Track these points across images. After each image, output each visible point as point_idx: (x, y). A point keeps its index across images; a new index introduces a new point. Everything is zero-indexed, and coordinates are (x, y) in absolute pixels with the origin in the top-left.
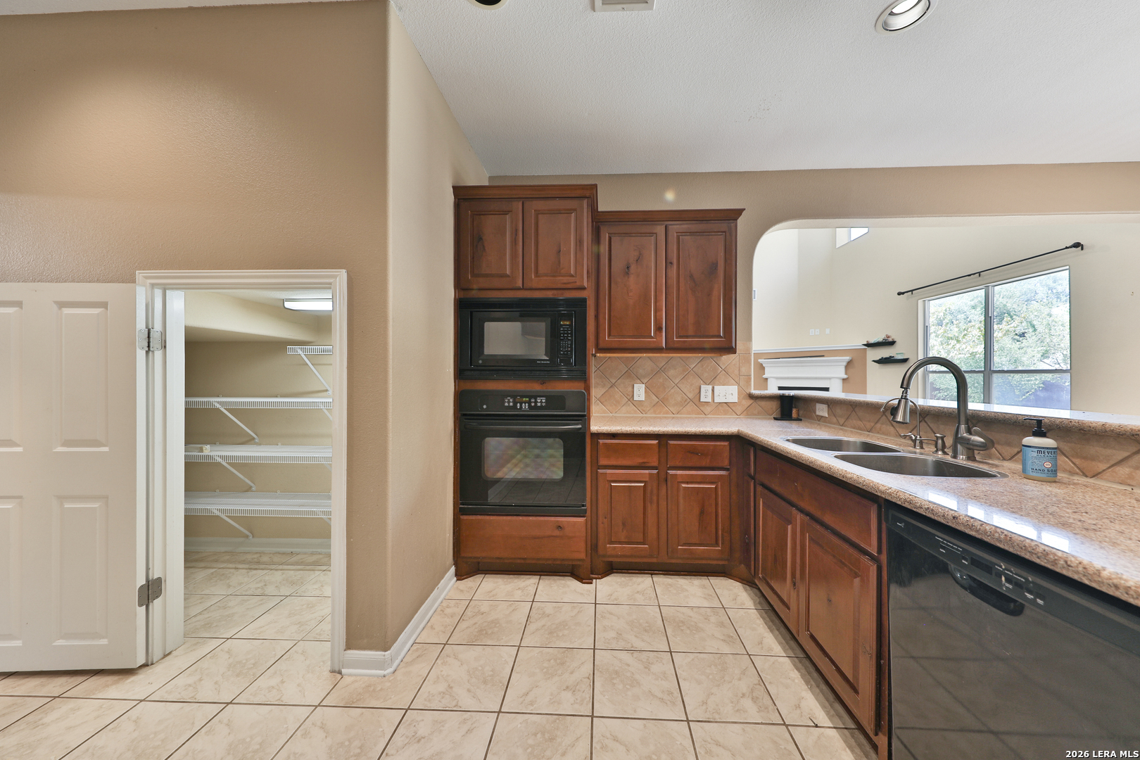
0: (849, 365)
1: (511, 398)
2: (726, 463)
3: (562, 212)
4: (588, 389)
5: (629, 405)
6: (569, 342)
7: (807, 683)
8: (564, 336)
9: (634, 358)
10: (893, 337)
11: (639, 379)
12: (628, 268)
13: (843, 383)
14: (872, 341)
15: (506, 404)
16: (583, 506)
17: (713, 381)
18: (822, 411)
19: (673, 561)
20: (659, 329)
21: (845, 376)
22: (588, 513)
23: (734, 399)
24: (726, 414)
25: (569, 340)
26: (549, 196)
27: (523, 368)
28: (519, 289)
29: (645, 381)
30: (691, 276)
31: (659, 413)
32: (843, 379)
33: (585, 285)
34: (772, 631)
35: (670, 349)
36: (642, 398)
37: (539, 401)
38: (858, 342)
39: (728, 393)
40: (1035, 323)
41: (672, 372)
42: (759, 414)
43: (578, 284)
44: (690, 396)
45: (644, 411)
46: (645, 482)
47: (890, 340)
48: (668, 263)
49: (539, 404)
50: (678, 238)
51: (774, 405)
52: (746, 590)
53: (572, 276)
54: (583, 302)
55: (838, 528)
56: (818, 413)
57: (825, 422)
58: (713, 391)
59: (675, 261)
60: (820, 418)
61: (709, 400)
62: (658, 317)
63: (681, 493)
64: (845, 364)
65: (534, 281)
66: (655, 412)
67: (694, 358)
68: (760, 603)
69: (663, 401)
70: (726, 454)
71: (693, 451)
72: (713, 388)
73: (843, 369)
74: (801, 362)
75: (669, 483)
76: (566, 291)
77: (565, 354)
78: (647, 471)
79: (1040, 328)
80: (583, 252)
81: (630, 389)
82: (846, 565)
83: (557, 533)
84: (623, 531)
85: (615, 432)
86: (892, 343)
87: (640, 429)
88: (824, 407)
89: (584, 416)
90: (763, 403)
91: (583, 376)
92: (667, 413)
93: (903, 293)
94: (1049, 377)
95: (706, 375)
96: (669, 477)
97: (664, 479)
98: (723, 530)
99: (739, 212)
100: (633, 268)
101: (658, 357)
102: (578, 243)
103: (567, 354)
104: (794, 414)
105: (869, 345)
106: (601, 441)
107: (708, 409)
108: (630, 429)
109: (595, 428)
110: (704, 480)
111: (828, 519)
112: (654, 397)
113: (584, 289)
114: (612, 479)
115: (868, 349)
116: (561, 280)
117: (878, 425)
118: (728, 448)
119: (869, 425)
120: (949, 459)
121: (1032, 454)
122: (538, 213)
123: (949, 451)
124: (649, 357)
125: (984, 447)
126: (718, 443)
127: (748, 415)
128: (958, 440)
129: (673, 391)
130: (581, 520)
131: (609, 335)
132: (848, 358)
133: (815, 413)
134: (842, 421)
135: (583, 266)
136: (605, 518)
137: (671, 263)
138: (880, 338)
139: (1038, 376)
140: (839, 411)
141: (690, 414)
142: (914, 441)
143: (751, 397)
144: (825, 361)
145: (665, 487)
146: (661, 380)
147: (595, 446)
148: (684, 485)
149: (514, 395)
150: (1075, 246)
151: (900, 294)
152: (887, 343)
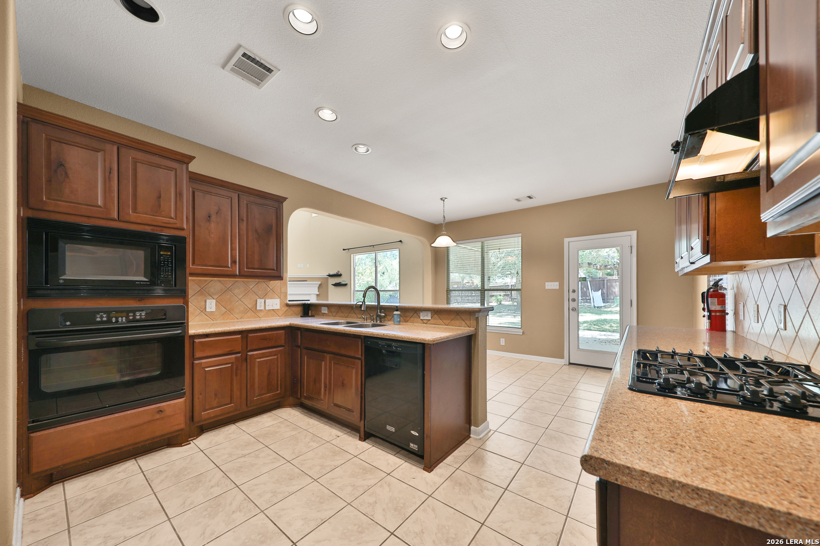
0: (320, 286)
1: (104, 314)
2: (283, 343)
3: (162, 167)
4: (186, 303)
5: (202, 315)
6: (170, 268)
7: (331, 427)
8: (164, 263)
9: (206, 280)
10: (341, 272)
11: (211, 296)
12: (209, 217)
13: (317, 297)
14: (331, 274)
15: (98, 319)
16: (182, 390)
17: (265, 296)
18: (325, 310)
19: (250, 409)
20: (234, 262)
21: (318, 293)
22: (187, 394)
23: (278, 307)
24: (272, 317)
25: (169, 266)
26: (149, 151)
27: (120, 288)
28: (114, 220)
29: (216, 297)
30: (256, 231)
31: (227, 319)
32: (317, 295)
33: (185, 227)
34: (311, 418)
35: (242, 275)
36: (214, 309)
37: (138, 314)
38: (324, 274)
39: (274, 303)
40: (387, 268)
41: (236, 291)
42: (292, 315)
43: (178, 225)
44: (250, 306)
45: (214, 318)
46: (232, 363)
47: (339, 273)
48: (241, 220)
49: (138, 317)
50: (247, 205)
51: (299, 309)
52: (294, 409)
53: (172, 218)
54: (182, 240)
55: (346, 353)
56: (322, 312)
57: (326, 316)
58: (265, 302)
59: (245, 219)
60: (324, 314)
61: (262, 308)
62: (233, 254)
63: (257, 364)
64: (318, 286)
65: (133, 216)
66: (224, 319)
67: (252, 283)
68: (302, 411)
69: (230, 311)
70: (283, 338)
71: (264, 339)
72: (265, 301)
73: (317, 289)
74: (294, 284)
75: (248, 361)
76: (166, 229)
77: (166, 277)
78: (234, 356)
79: (389, 271)
80: (183, 202)
81: (203, 303)
82: (349, 366)
83: (158, 416)
84: (215, 400)
85: (209, 333)
86: (340, 275)
87: (229, 329)
88: (326, 308)
89: (184, 323)
90: (293, 309)
91: (183, 293)
92: (233, 319)
93: (345, 250)
94: (391, 293)
95: (260, 292)
96: (248, 357)
97: (245, 359)
98: (281, 381)
99: (285, 199)
100: (213, 217)
101: (226, 280)
102: (178, 195)
103: (168, 277)
104: (310, 314)
105: (330, 276)
106: (197, 341)
107: (261, 314)
108: (222, 329)
109: (192, 331)
110: (270, 354)
111: (343, 352)
112: (223, 309)
113: (183, 229)
114: (206, 366)
115: (329, 278)
116: (161, 219)
117: (350, 314)
118: (284, 334)
119: (346, 315)
120: (375, 323)
121: (396, 316)
122: (135, 162)
123: (375, 321)
124: (219, 280)
125: (384, 317)
126: (279, 332)
127: (285, 316)
128: (378, 316)
129: (237, 303)
130: (182, 400)
131: (193, 263)
132: (319, 283)
133: (321, 312)
134: (334, 314)
135: (183, 212)
136: (201, 394)
137: (243, 220)
138: (334, 272)
139: (388, 293)
140: (333, 310)
141: (249, 318)
142: (364, 319)
143: (287, 305)
144: (308, 284)
145: (245, 364)
146: (228, 297)
147: (193, 344)
148: (258, 360)
149: (108, 312)
150: (401, 241)
151: (344, 250)
152: (338, 275)
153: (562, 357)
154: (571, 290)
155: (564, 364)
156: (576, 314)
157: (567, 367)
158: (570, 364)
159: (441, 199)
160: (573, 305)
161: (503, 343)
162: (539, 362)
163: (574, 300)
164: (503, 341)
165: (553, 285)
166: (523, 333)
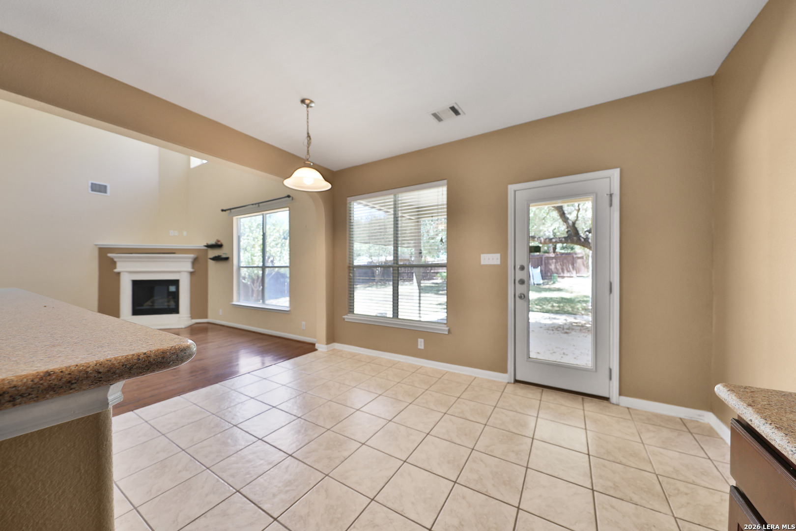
0: (195, 261)
10: (221, 241)
13: (191, 275)
14: (210, 243)
21: (192, 270)
32: (190, 273)
38: (202, 244)
47: (219, 243)
64: (192, 260)
73: (190, 265)
86: (220, 246)
93: (225, 211)
105: (208, 246)
115: (208, 249)
132: (194, 256)
138: (213, 241)
144: (176, 258)
150: (289, 196)
151: (223, 210)
152: (218, 246)
153: (504, 370)
154: (518, 267)
155: (507, 381)
156: (526, 304)
157: (513, 385)
158: (517, 381)
159: (303, 101)
160: (520, 289)
161: (421, 345)
162: (471, 376)
163: (522, 282)
164: (421, 342)
165: (491, 259)
166: (449, 331)
